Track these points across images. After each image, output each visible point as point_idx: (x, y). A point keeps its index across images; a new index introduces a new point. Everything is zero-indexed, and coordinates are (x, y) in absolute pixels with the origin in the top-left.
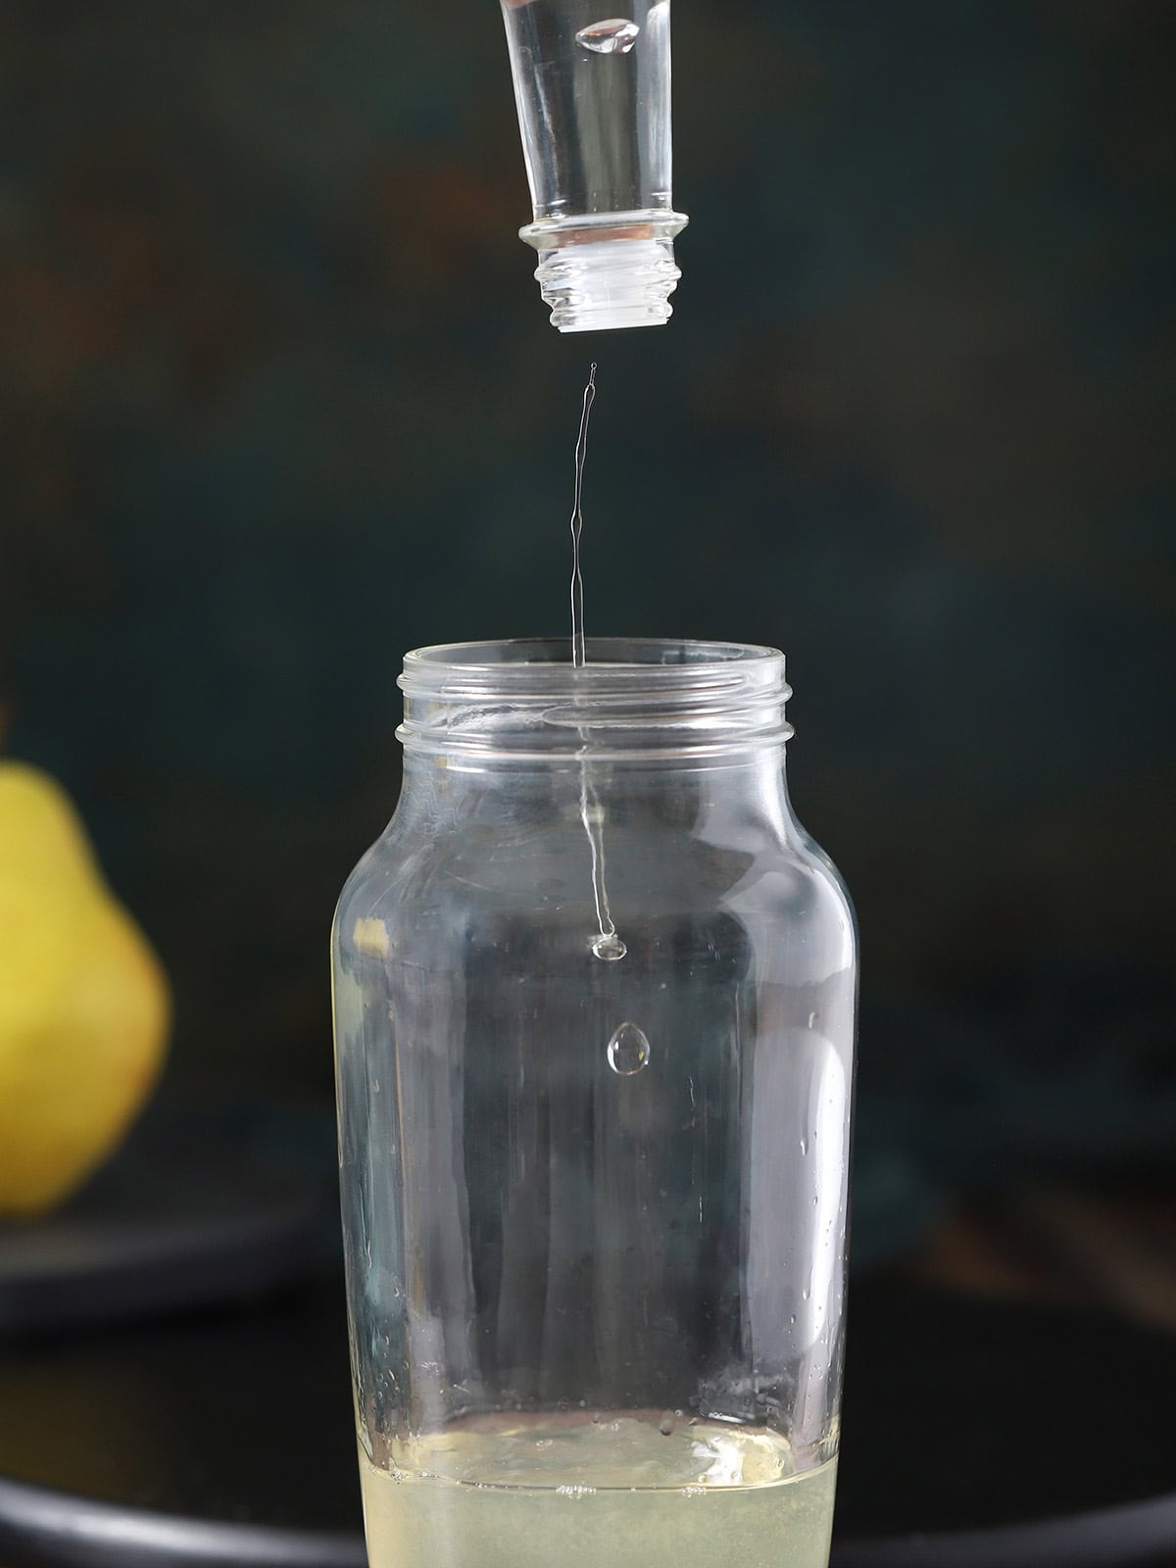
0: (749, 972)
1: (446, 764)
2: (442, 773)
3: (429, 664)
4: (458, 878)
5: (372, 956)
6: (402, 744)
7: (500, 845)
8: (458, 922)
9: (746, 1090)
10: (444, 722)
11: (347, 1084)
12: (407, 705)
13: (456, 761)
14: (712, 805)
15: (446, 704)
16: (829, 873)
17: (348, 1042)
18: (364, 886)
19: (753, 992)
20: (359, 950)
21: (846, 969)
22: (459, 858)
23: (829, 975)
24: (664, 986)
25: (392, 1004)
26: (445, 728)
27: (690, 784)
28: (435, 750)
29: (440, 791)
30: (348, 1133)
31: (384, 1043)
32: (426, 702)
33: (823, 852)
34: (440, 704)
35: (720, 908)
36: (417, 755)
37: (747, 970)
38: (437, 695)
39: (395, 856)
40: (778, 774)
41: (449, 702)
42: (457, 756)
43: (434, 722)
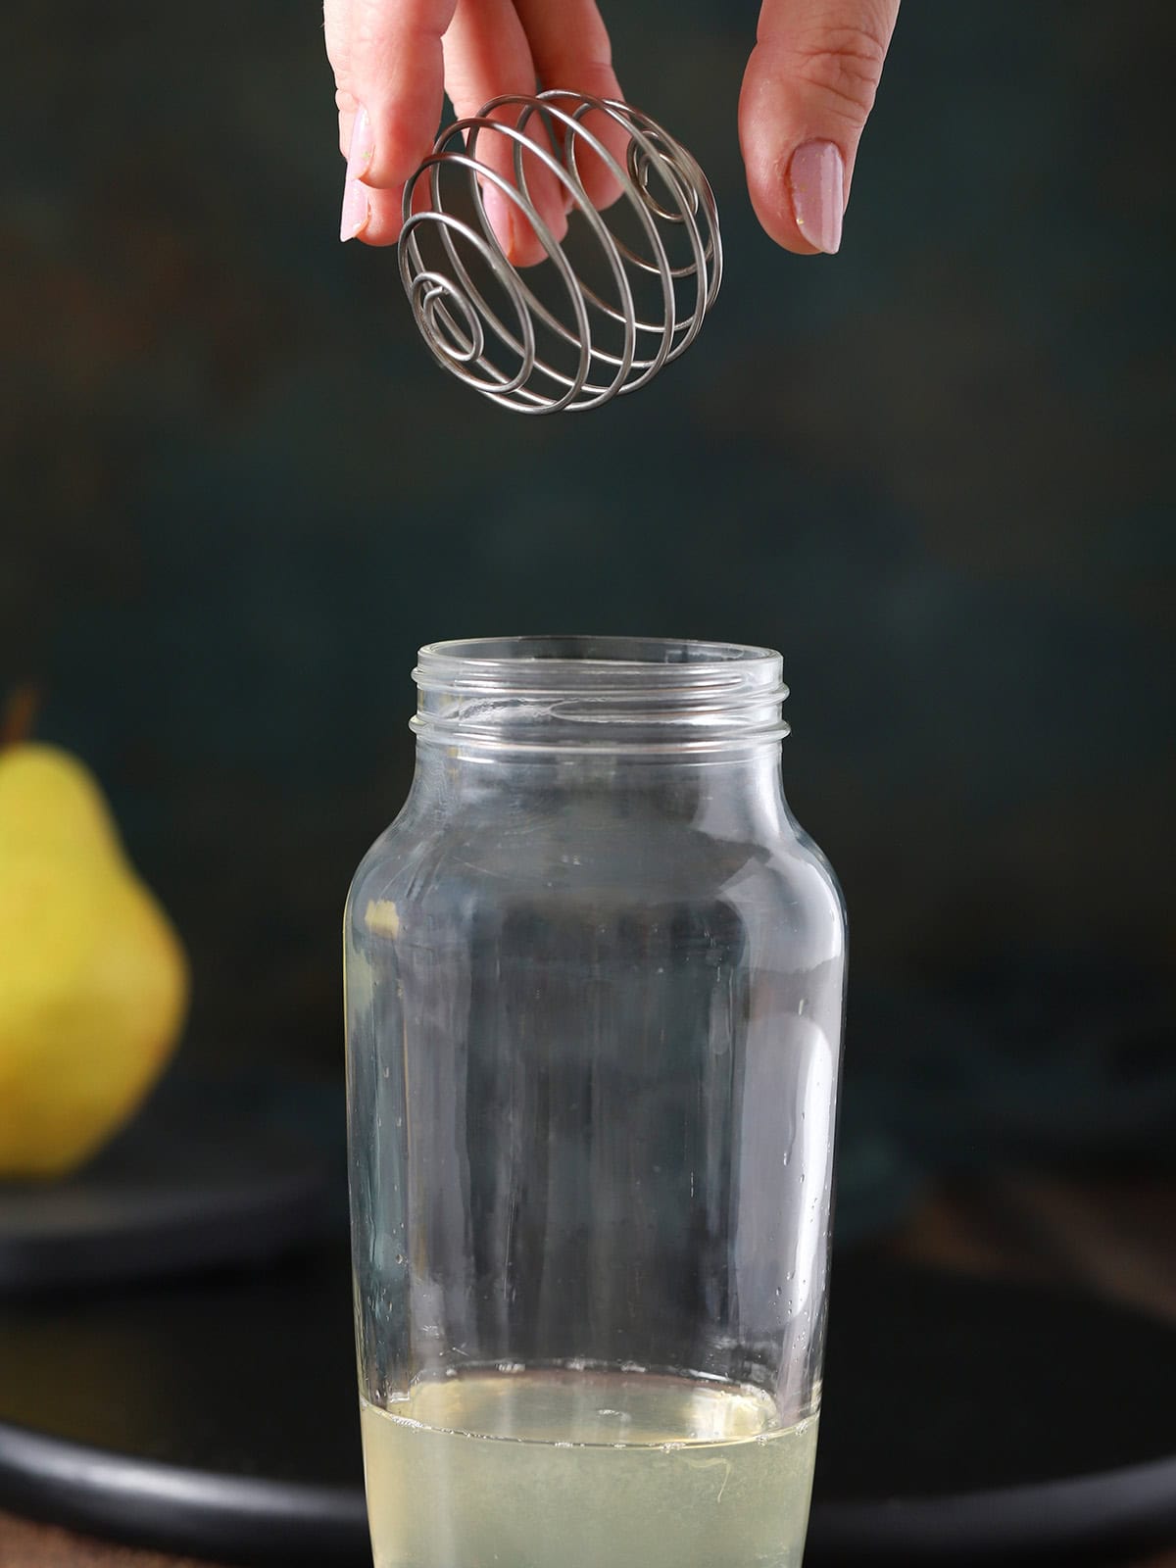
0: (743, 960)
1: (456, 755)
2: (453, 763)
3: (443, 658)
4: (467, 864)
5: (382, 935)
6: (415, 735)
7: (506, 833)
8: (469, 906)
9: (738, 1071)
10: (456, 714)
11: (356, 1057)
12: (421, 697)
13: (467, 752)
14: (710, 798)
15: (458, 697)
16: (822, 867)
17: (358, 1020)
18: (377, 868)
19: (746, 978)
20: (370, 930)
21: (835, 958)
22: (468, 844)
23: (820, 963)
24: (661, 971)
25: (401, 982)
26: (456, 720)
27: (694, 777)
28: (446, 740)
29: (451, 780)
30: (356, 1106)
31: (392, 1021)
32: (439, 695)
33: (816, 845)
34: (452, 696)
35: (721, 898)
36: (430, 746)
37: (741, 957)
38: (451, 688)
39: (405, 842)
40: (774, 769)
41: (461, 695)
42: (467, 747)
43: (447, 714)
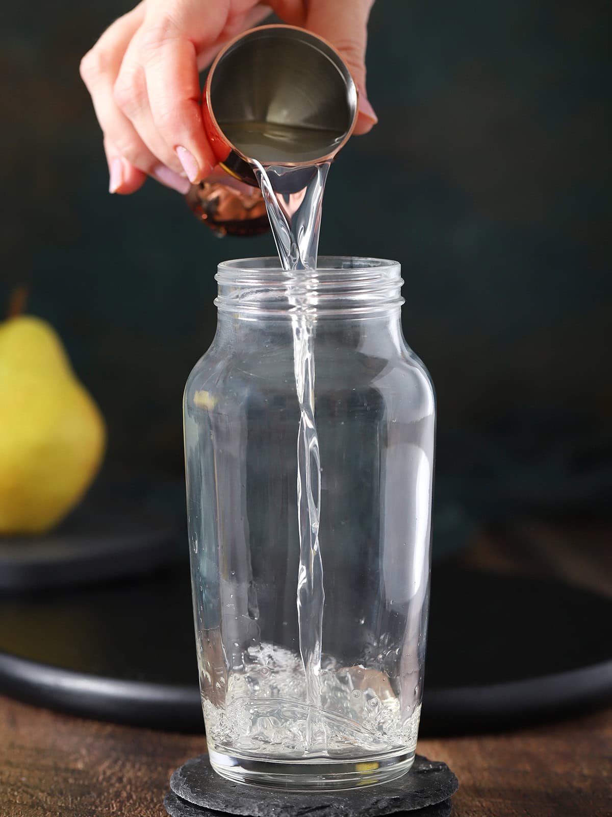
0: (384, 417)
1: (238, 317)
2: (236, 321)
3: (231, 268)
4: (244, 372)
5: (203, 409)
6: (217, 307)
7: (264, 356)
8: (246, 392)
9: (382, 473)
10: (237, 297)
11: (191, 470)
12: (219, 289)
13: (243, 315)
14: (366, 336)
15: (238, 288)
16: (422, 369)
17: (191, 450)
18: (199, 374)
19: (385, 426)
20: (197, 406)
21: (430, 415)
22: (244, 362)
23: (422, 418)
24: (343, 423)
25: (213, 433)
26: (238, 299)
27: (355, 326)
28: (233, 310)
29: (235, 330)
30: (191, 495)
31: (208, 451)
32: (228, 287)
33: (418, 357)
34: (235, 288)
35: (372, 386)
36: (224, 313)
37: (383, 415)
38: (234, 283)
39: (214, 361)
40: (397, 320)
41: (239, 287)
42: (243, 313)
43: (232, 297)
